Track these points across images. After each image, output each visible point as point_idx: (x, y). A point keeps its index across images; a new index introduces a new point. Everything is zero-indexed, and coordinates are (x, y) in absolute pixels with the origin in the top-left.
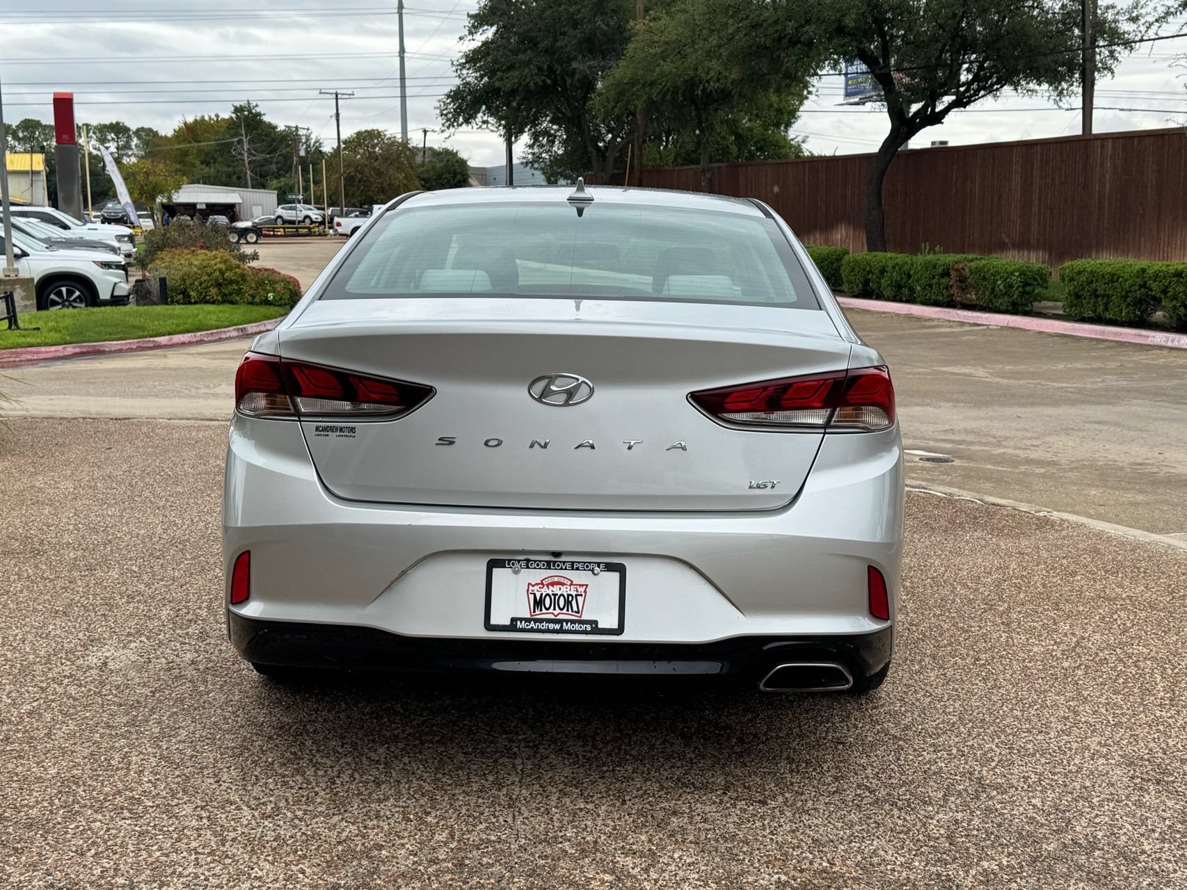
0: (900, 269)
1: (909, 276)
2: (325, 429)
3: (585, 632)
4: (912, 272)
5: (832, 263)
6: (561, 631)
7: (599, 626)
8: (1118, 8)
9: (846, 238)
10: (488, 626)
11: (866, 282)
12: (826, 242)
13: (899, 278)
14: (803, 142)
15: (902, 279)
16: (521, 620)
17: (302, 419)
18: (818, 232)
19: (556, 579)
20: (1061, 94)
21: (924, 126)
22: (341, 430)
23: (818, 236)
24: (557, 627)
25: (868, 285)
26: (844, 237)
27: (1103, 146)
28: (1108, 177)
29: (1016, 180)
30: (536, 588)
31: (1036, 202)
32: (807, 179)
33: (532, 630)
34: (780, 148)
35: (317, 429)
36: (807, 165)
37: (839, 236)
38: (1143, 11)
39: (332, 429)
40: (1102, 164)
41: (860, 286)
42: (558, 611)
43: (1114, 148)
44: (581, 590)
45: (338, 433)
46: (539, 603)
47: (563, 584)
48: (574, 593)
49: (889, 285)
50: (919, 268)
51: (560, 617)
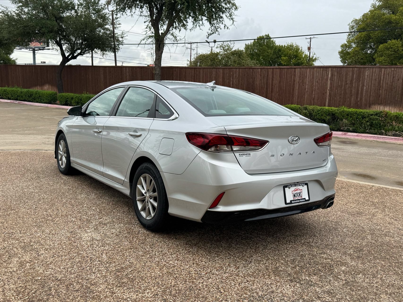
0: (78, 98)
1: (81, 100)
2: (242, 155)
3: (304, 201)
4: (82, 99)
5: (53, 96)
6: (300, 202)
7: (306, 199)
8: (118, 34)
9: (49, 88)
10: (286, 203)
11: (66, 101)
12: (42, 89)
13: (78, 100)
14: (16, 60)
15: (79, 101)
16: (292, 200)
17: (234, 152)
18: (39, 86)
19: (297, 189)
20: (104, 54)
21: (72, 59)
22: (246, 154)
23: (39, 87)
24: (299, 201)
25: (67, 102)
26: (48, 88)
27: (126, 69)
28: (128, 77)
29: (102, 76)
30: (293, 192)
31: (108, 82)
32: (33, 71)
33: (295, 203)
34: (10, 61)
35: (239, 155)
36: (33, 67)
37: (46, 88)
38: (124, 36)
39: (244, 154)
40: (126, 73)
41: (64, 102)
42: (298, 197)
43: (129, 70)
44: (301, 191)
45: (246, 156)
46: (294, 196)
47: (298, 190)
48: (300, 192)
49: (74, 102)
50: (85, 98)
51: (299, 198)
